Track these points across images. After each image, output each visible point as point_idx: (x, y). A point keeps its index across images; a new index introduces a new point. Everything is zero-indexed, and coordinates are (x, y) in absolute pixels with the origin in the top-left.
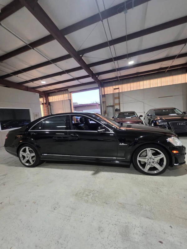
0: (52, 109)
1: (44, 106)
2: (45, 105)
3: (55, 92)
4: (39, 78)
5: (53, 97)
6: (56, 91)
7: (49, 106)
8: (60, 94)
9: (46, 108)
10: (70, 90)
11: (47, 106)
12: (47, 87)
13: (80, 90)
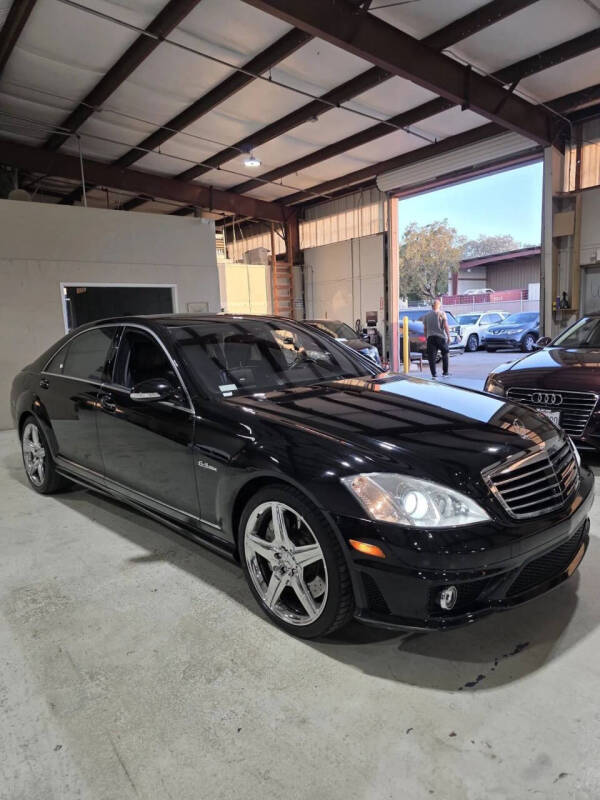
0: (308, 281)
1: (272, 270)
2: (277, 265)
3: (321, 200)
4: (235, 145)
5: (320, 222)
6: (323, 194)
7: (296, 270)
8: (346, 209)
9: (280, 277)
10: (385, 182)
11: (289, 270)
12: (278, 181)
13: (439, 178)
